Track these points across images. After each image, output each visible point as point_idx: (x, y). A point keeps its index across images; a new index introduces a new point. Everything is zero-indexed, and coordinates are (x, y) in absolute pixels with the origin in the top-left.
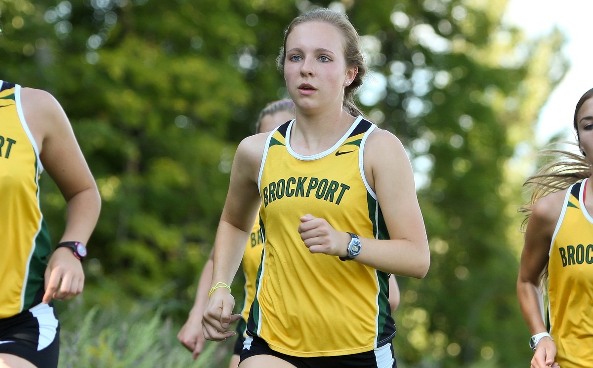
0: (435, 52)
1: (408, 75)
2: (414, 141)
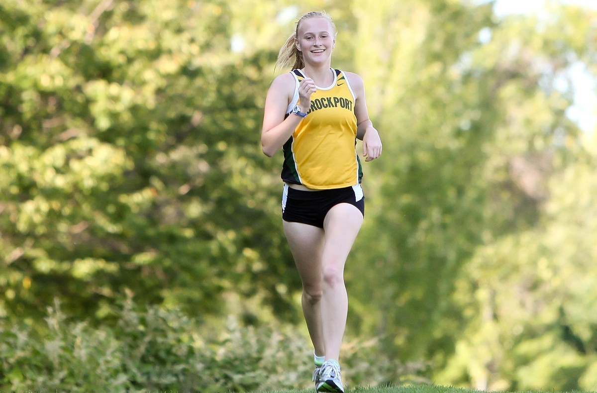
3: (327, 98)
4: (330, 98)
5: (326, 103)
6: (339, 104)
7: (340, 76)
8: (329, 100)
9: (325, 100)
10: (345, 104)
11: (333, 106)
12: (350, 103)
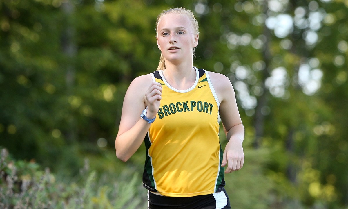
0: (324, 2)
1: (306, 17)
2: (311, 59)
3: (183, 103)
4: (187, 102)
5: (181, 107)
6: (195, 108)
7: (203, 78)
8: (185, 105)
9: (180, 104)
10: (204, 107)
11: (189, 110)
12: (209, 106)
